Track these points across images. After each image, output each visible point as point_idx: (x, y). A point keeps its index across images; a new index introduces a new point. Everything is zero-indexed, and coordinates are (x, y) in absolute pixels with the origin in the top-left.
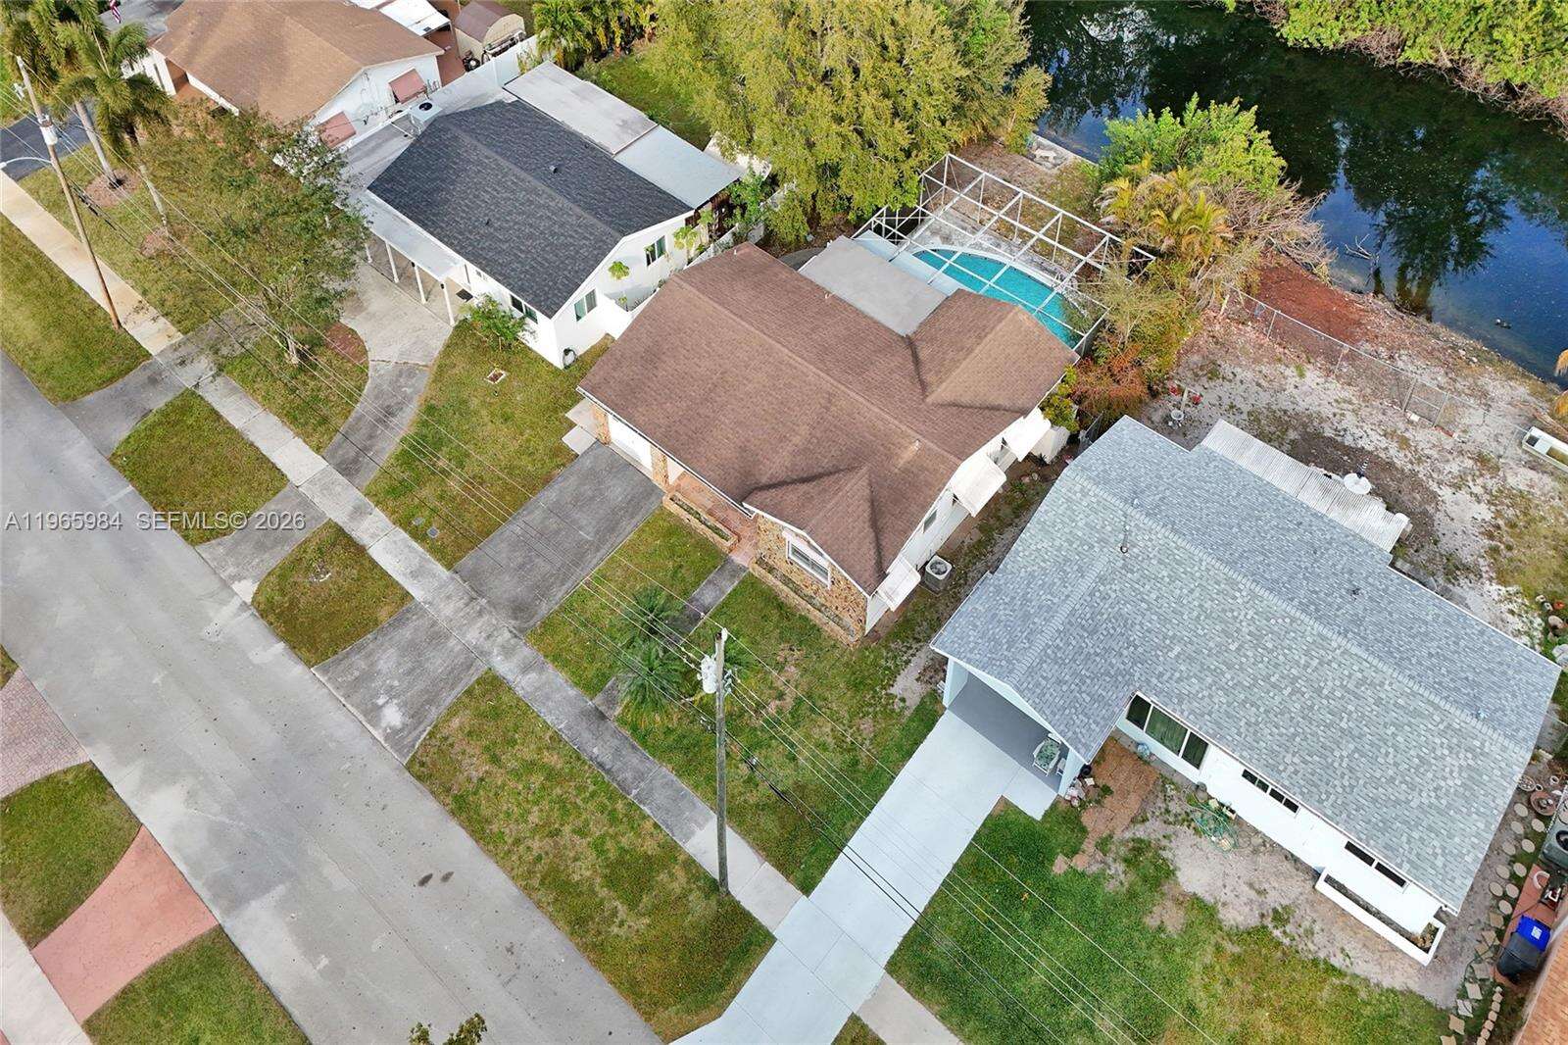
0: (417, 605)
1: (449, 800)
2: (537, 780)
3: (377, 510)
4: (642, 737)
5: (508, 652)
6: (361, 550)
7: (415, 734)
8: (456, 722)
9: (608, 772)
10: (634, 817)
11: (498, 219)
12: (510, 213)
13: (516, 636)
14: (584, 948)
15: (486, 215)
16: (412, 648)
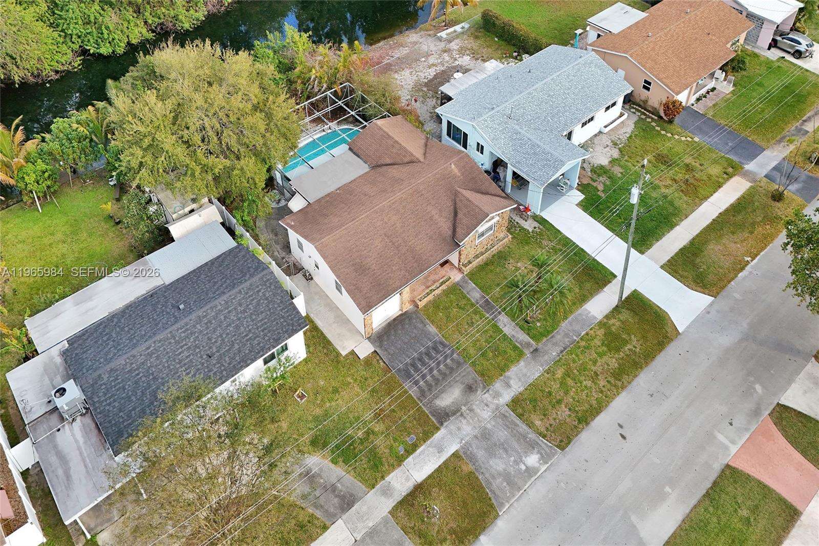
0: (462, 447)
1: (581, 426)
2: (570, 382)
3: (387, 479)
4: (546, 333)
5: (497, 395)
6: (417, 488)
7: (543, 445)
8: (538, 423)
9: (565, 349)
10: (588, 338)
11: (211, 348)
13: (488, 391)
14: (647, 364)
16: (491, 452)
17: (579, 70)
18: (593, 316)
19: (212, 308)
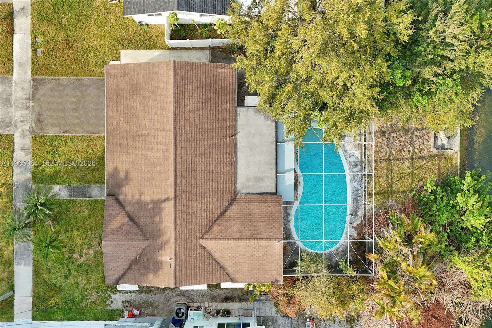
0: (12, 80)
3: (30, 17)
5: (23, 135)
6: (12, 32)
13: (30, 132)
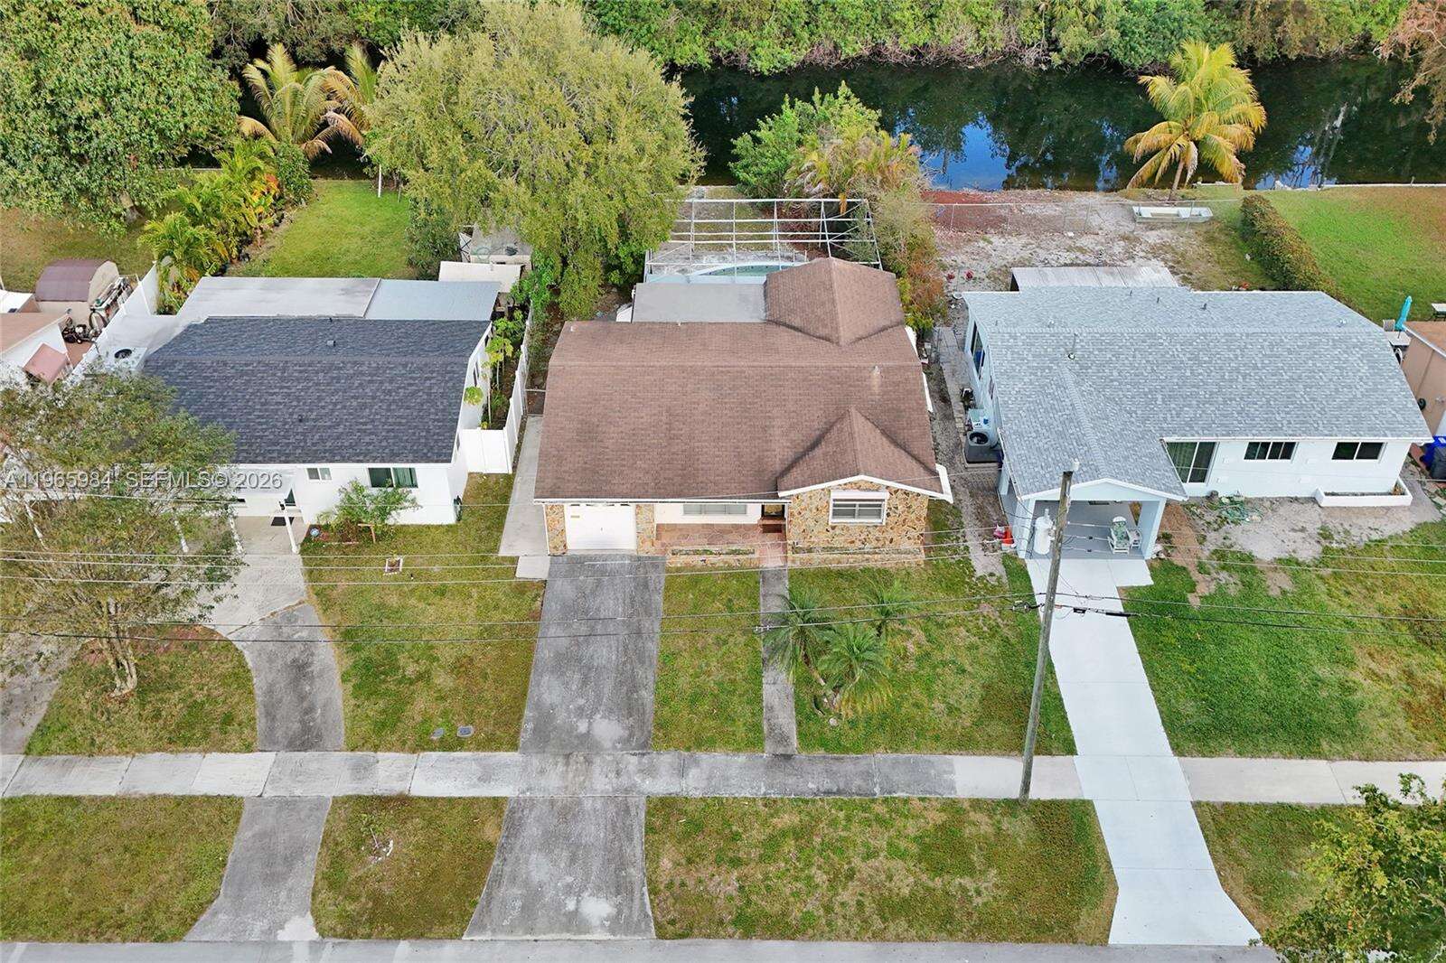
0: (518, 800)
1: (730, 929)
2: (789, 846)
3: (381, 754)
4: (835, 746)
5: (650, 771)
6: (404, 801)
7: (637, 902)
8: (666, 863)
9: (839, 792)
10: (899, 808)
11: (310, 410)
12: (320, 399)
13: (644, 754)
14: (972, 937)
15: (291, 414)
16: (549, 842)
17: (1313, 345)
18: (953, 782)
19: (355, 363)
